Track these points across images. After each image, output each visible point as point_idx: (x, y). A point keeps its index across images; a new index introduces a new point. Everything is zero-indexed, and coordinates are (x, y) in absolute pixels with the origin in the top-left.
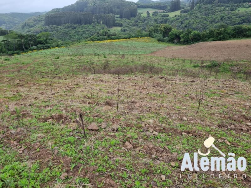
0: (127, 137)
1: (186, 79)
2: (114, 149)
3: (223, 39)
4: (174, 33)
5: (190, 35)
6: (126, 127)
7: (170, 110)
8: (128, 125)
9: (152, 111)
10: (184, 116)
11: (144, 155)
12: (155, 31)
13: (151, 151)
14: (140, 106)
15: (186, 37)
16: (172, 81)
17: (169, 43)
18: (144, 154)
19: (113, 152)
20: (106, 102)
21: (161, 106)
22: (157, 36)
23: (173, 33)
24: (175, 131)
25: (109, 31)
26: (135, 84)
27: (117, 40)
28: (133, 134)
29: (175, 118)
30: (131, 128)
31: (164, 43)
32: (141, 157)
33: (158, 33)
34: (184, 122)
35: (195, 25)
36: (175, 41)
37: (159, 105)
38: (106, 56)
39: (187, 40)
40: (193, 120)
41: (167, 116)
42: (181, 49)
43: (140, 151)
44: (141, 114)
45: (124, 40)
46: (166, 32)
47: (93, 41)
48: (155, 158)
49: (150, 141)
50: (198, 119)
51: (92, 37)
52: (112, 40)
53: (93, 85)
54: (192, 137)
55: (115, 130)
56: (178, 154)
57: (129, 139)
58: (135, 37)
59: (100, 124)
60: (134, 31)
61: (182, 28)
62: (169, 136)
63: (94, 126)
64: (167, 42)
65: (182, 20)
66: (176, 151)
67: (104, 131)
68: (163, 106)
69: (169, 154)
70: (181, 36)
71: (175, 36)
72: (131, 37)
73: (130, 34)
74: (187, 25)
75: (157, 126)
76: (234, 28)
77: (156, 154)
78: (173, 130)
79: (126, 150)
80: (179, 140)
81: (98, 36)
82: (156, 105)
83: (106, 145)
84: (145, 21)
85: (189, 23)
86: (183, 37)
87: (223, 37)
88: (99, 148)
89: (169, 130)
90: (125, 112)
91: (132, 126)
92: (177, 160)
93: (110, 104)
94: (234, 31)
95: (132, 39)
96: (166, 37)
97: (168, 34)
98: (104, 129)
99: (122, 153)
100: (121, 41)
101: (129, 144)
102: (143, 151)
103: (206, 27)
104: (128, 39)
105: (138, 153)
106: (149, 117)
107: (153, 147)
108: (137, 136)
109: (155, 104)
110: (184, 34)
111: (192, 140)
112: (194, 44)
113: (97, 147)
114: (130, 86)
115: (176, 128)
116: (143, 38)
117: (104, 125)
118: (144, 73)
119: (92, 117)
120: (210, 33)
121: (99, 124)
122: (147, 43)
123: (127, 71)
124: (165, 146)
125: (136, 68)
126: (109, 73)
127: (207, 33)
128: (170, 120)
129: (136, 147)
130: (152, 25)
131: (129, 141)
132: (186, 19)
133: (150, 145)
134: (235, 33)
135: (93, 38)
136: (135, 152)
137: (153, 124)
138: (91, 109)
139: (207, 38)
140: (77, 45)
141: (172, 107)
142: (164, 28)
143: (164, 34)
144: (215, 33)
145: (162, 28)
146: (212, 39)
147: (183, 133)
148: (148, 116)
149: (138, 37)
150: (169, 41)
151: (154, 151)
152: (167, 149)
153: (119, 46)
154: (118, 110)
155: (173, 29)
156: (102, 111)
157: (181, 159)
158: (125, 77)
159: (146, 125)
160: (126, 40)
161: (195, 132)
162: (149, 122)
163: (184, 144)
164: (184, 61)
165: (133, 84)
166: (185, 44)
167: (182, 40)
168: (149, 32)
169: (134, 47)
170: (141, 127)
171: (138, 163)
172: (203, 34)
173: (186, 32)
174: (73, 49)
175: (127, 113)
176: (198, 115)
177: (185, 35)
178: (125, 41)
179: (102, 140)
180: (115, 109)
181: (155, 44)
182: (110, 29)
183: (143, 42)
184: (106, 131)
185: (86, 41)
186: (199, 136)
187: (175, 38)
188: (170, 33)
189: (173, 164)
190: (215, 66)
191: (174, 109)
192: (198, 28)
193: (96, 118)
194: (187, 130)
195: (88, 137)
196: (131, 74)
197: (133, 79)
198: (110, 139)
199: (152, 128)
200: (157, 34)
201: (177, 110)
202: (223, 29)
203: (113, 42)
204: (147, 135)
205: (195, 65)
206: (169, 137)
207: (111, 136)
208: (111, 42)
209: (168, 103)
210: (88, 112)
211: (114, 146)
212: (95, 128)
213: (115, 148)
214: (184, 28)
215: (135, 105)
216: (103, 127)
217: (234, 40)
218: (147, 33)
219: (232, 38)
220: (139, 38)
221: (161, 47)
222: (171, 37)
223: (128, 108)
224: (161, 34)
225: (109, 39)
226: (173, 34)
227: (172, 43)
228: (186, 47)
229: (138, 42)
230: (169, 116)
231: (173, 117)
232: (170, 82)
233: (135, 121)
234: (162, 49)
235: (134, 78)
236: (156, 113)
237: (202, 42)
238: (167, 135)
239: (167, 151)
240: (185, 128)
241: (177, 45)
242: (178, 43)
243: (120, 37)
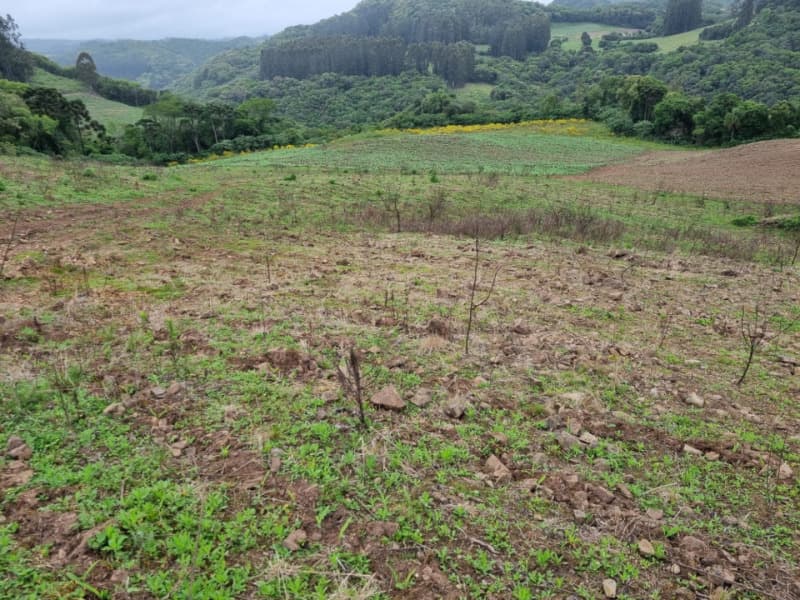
0: (493, 442)
1: (704, 267)
2: (449, 475)
4: (672, 105)
5: (729, 114)
6: (493, 408)
7: (643, 365)
8: (497, 403)
9: (581, 363)
10: (692, 389)
11: (548, 505)
12: (603, 100)
13: (573, 495)
14: (541, 346)
15: (713, 121)
16: (655, 267)
17: (652, 140)
18: (547, 501)
19: (446, 483)
20: (432, 323)
21: (612, 350)
22: (609, 116)
23: (667, 106)
24: (659, 437)
25: (452, 96)
26: (528, 273)
27: (477, 127)
28: (512, 434)
29: (659, 394)
30: (508, 415)
31: (634, 139)
32: (537, 511)
33: (614, 107)
34: (692, 409)
35: (749, 82)
36: (674, 133)
37: (605, 344)
38: (438, 177)
39: (716, 131)
40: (722, 405)
41: (631, 383)
42: (692, 160)
43: (533, 491)
44: (542, 372)
45: (499, 126)
46: (644, 103)
47: (399, 127)
48: (584, 521)
49: (570, 462)
50: (743, 404)
51: (398, 114)
52: (460, 127)
53: (392, 266)
54: (719, 463)
55: (455, 413)
56: (664, 516)
57: (499, 449)
58: (535, 117)
59: (410, 393)
60: (535, 97)
61: (704, 90)
62: (636, 450)
63: (391, 395)
64: (646, 135)
65: (703, 63)
66: (659, 505)
67: (422, 416)
68: (618, 350)
69: (632, 512)
70: (695, 116)
71: (675, 117)
72: (524, 116)
73: (521, 108)
74: (720, 79)
75: (597, 413)
77: (590, 507)
78: (653, 434)
79: (490, 483)
80: (671, 470)
81: (418, 113)
82: (596, 347)
83: (425, 459)
84: (572, 64)
85: (728, 75)
86: (703, 122)
88: (403, 466)
89: (638, 434)
90: (492, 359)
91: (510, 408)
92: (659, 535)
93: (443, 330)
95: (524, 126)
96: (643, 119)
97: (652, 109)
98: (422, 407)
99: (477, 492)
100: (488, 130)
101: (499, 463)
102: (545, 493)
103: (790, 87)
104: (512, 124)
105: (528, 498)
106: (571, 384)
107: (578, 483)
108: (526, 441)
109: (592, 342)
110: (708, 109)
111: (719, 474)
112: (740, 147)
113: (399, 462)
114: (512, 277)
115: (661, 429)
116: (563, 121)
117: (421, 396)
118: (558, 239)
119: (384, 368)
121: (407, 390)
122: (574, 139)
123: (503, 229)
124: (620, 486)
125: (534, 220)
126: (444, 230)
127: (793, 110)
128: (642, 399)
129: (523, 477)
130: (596, 80)
131: (500, 455)
132: (720, 61)
133: (568, 475)
135: (401, 118)
136: (519, 491)
137: (582, 407)
138: (384, 341)
139: (790, 126)
140: (352, 140)
141: (652, 355)
142: (639, 89)
143: (634, 108)
145: (631, 90)
147: (687, 448)
148: (567, 380)
149: (545, 116)
150: (653, 132)
151: (581, 495)
152: (628, 494)
153: (482, 147)
154: (467, 352)
155: (670, 94)
156: (419, 352)
157: (676, 535)
158: (497, 248)
159: (557, 407)
160: (505, 126)
161: (730, 448)
162: (570, 400)
163: (689, 485)
164: (701, 203)
165: (520, 272)
166: (710, 146)
167: (699, 131)
168: (585, 103)
169: (532, 149)
170: (540, 414)
171: (526, 530)
172: (776, 112)
173: (716, 105)
174: (338, 150)
175: (498, 363)
176: (743, 390)
177: (710, 114)
178: (503, 129)
179: (414, 443)
180: (459, 346)
181: (604, 142)
182: (454, 92)
183: (562, 134)
184: (427, 415)
185: (379, 128)
186: (745, 462)
187: (674, 123)
188: (657, 107)
189: (645, 546)
191: (659, 364)
192: (759, 92)
193: (398, 370)
194: (702, 439)
195: (371, 428)
196: (516, 239)
197: (520, 255)
198: (439, 440)
199: (578, 419)
200: (612, 110)
201: (669, 368)
203: (461, 132)
204: (561, 441)
205: (741, 218)
206: (635, 456)
207: (443, 432)
208: (456, 132)
209: (637, 343)
210: (374, 349)
211: (452, 464)
212: (393, 402)
213: (453, 471)
214: (710, 91)
215: (525, 341)
216: (417, 403)
218: (579, 105)
220: (550, 121)
221: (621, 154)
222: (659, 121)
223: (500, 348)
224: (626, 108)
225: (451, 124)
226: (668, 109)
227: (661, 139)
228: (713, 156)
229: (545, 133)
230: (637, 385)
231: (654, 391)
232: (648, 271)
233: (522, 393)
234: (625, 158)
235: (523, 252)
236: (595, 371)
237: (770, 139)
238: (630, 449)
239: (627, 502)
240: (695, 431)
241: (677, 148)
242: (685, 141)
243: (487, 118)
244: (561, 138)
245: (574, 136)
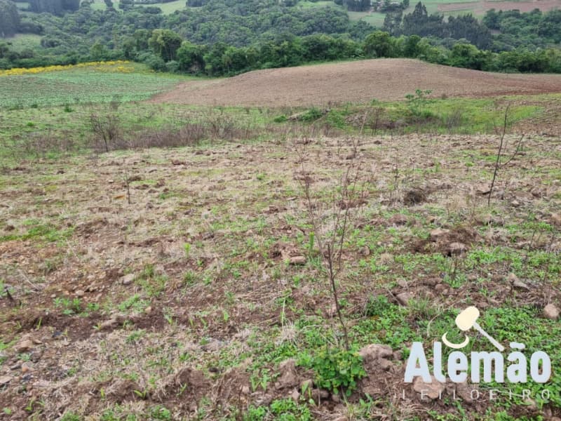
3: (290, 65)
4: (188, 50)
5: (223, 55)
12: (138, 46)
15: (216, 60)
17: (181, 74)
22: (146, 58)
23: (185, 50)
25: (9, 44)
27: (41, 69)
31: (168, 74)
33: (147, 51)
35: (223, 35)
36: (194, 68)
39: (219, 66)
42: (216, 86)
45: (59, 67)
46: (169, 49)
52: (25, 70)
58: (89, 60)
60: (79, 45)
64: (175, 71)
65: (193, 22)
70: (204, 57)
71: (192, 58)
72: (80, 59)
73: (74, 53)
74: (205, 33)
76: (305, 41)
84: (103, 20)
85: (210, 30)
86: (209, 61)
87: (288, 60)
94: (308, 48)
95: (82, 67)
96: (170, 60)
97: (176, 53)
100: (52, 71)
103: (246, 38)
104: (70, 65)
110: (211, 53)
112: (240, 75)
116: (112, 62)
120: (263, 53)
122: (127, 75)
127: (257, 52)
130: (124, 33)
132: (203, 21)
134: (309, 52)
139: (258, 62)
142: (163, 38)
143: (163, 53)
144: (273, 51)
145: (158, 40)
146: (268, 63)
149: (96, 59)
150: (179, 69)
153: (57, 83)
155: (183, 43)
160: (65, 67)
166: (218, 76)
167: (208, 67)
168: (125, 49)
169: (99, 84)
172: (249, 53)
173: (215, 50)
177: (212, 55)
178: (65, 70)
181: (149, 76)
182: (10, 40)
183: (116, 71)
187: (192, 62)
188: (179, 51)
190: (318, 117)
192: (230, 41)
200: (148, 54)
202: (286, 43)
203: (29, 73)
205: (278, 117)
208: (24, 73)
214: (202, 41)
217: (310, 65)
218: (121, 51)
219: (305, 60)
220: (102, 63)
221: (165, 84)
222: (183, 61)
224: (157, 52)
225: (15, 67)
226: (186, 53)
227: (187, 73)
228: (227, 82)
229: (103, 72)
234: (169, 87)
237: (250, 70)
241: (198, 78)
242: (201, 74)
243: (46, 61)
244: (116, 75)
245: (125, 73)
